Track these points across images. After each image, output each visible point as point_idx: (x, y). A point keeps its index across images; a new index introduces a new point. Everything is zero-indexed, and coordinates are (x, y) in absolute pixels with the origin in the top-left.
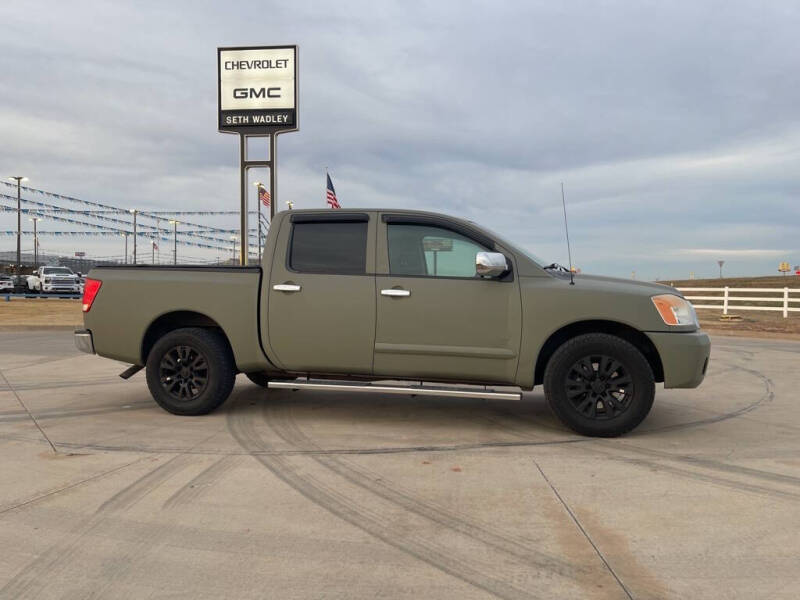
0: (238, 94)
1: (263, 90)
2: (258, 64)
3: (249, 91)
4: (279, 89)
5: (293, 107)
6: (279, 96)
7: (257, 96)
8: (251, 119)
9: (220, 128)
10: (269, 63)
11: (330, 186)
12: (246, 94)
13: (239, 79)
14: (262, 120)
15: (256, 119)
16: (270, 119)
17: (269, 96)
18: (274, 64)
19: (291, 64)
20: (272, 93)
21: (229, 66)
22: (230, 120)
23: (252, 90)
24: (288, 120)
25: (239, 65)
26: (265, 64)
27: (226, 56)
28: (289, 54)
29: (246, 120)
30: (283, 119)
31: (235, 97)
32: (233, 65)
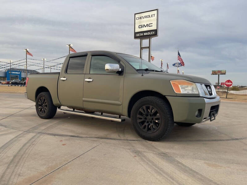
0: (140, 27)
1: (147, 25)
2: (146, 17)
3: (143, 26)
4: (152, 24)
5: (156, 29)
6: (152, 26)
7: (145, 27)
8: (143, 34)
9: (135, 38)
10: (149, 16)
11: (179, 54)
12: (142, 26)
13: (140, 22)
14: (147, 34)
15: (145, 34)
16: (149, 33)
17: (149, 26)
18: (151, 16)
19: (156, 15)
20: (150, 25)
21: (138, 18)
22: (138, 35)
23: (144, 25)
24: (155, 33)
25: (140, 18)
26: (148, 17)
27: (137, 16)
28: (155, 12)
29: (142, 34)
30: (153, 33)
31: (139, 28)
32: (139, 18)
